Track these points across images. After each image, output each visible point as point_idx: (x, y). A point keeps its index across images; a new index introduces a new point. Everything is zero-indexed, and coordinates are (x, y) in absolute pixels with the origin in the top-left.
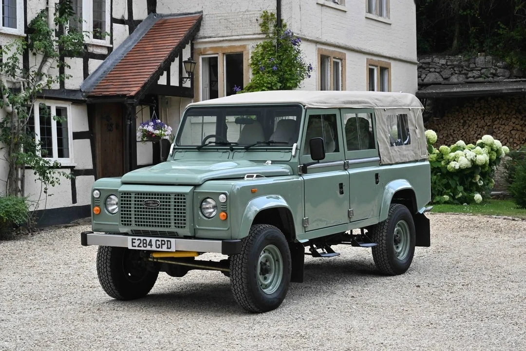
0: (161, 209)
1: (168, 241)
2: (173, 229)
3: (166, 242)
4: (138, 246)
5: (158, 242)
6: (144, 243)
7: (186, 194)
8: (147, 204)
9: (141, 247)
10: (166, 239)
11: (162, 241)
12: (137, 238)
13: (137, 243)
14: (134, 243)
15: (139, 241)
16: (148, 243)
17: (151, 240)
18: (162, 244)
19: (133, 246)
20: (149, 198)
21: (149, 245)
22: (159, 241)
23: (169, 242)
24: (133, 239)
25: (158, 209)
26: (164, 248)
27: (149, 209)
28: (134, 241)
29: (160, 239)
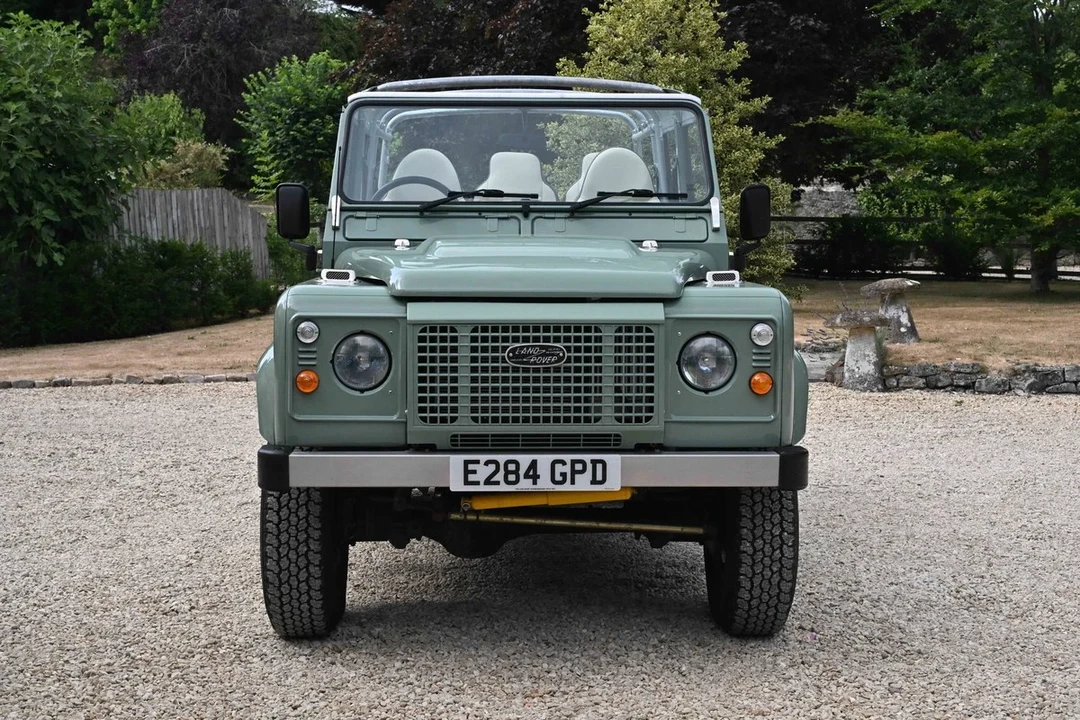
0: (567, 370)
1: (594, 462)
2: (607, 425)
3: (589, 467)
4: (488, 482)
5: (559, 468)
6: (507, 472)
7: (657, 324)
8: (517, 356)
9: (498, 483)
10: (588, 458)
11: (574, 462)
12: (483, 458)
13: (483, 472)
14: (474, 472)
15: (492, 467)
16: (522, 472)
17: (534, 464)
18: (574, 472)
19: (467, 482)
20: (526, 339)
21: (527, 476)
22: (563, 463)
23: (599, 467)
24: (467, 463)
25: (557, 370)
26: (583, 483)
27: (526, 370)
28: (471, 467)
29: (568, 458)
